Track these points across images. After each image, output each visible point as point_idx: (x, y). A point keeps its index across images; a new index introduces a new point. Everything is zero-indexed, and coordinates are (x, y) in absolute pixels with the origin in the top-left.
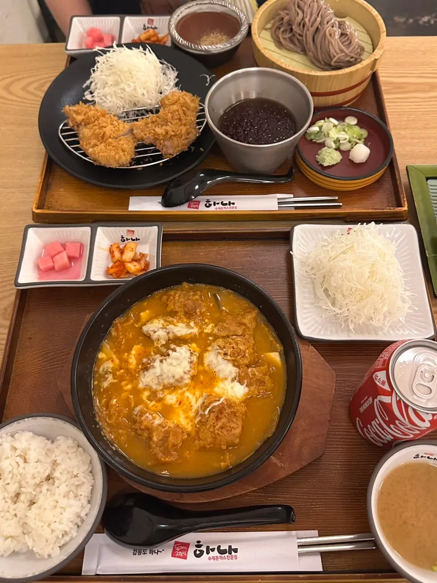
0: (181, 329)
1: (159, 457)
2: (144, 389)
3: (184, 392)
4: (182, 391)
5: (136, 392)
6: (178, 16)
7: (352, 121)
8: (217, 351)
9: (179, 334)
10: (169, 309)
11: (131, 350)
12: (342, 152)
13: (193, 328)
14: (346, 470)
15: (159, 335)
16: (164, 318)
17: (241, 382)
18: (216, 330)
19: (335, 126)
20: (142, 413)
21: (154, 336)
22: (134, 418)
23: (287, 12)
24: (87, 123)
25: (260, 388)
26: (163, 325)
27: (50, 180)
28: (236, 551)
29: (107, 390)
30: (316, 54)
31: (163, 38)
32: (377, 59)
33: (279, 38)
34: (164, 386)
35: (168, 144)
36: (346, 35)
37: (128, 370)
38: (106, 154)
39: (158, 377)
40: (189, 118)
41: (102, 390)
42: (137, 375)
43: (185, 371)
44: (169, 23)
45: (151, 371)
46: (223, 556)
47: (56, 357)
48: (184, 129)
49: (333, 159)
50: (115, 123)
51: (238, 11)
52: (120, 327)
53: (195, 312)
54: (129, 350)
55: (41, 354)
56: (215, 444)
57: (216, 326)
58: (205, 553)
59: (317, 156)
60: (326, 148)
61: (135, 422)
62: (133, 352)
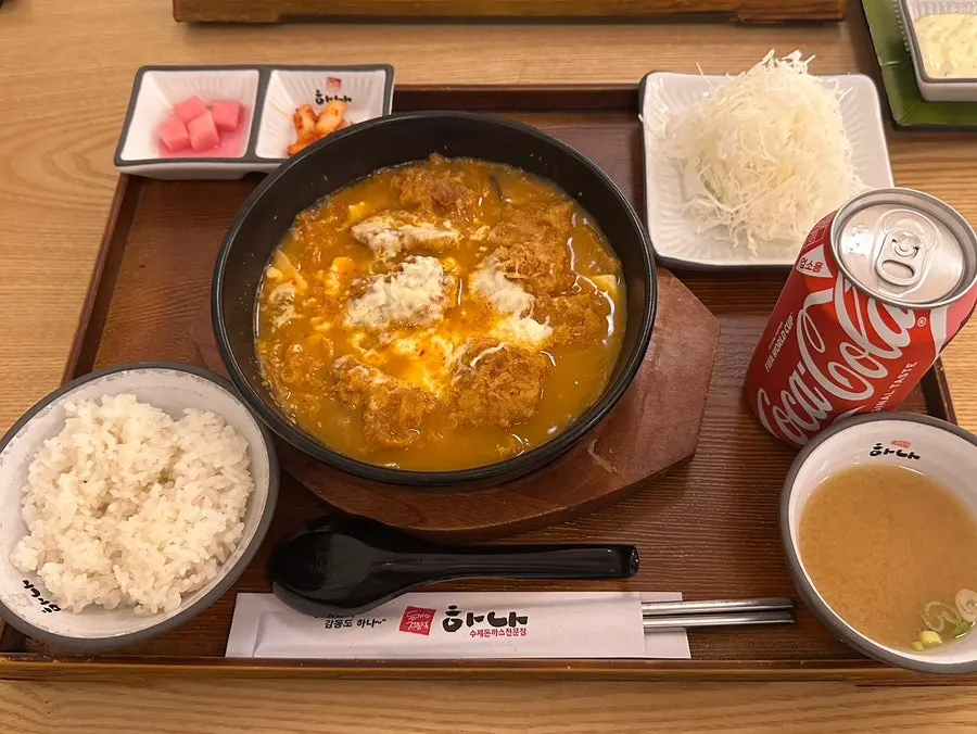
0: (426, 231)
1: (381, 438)
2: (356, 329)
3: (430, 336)
4: (425, 334)
5: (340, 334)
8: (494, 267)
9: (422, 238)
10: (403, 199)
11: (330, 264)
13: (448, 230)
14: (737, 492)
15: (383, 240)
16: (394, 213)
17: (539, 319)
18: (492, 234)
20: (349, 365)
21: (375, 242)
22: (334, 374)
25: (575, 329)
26: (391, 224)
28: (524, 620)
29: (282, 332)
34: (391, 323)
37: (324, 300)
39: (380, 307)
41: (273, 331)
42: (341, 306)
43: (434, 297)
45: (368, 298)
46: (499, 629)
47: (191, 298)
52: (311, 226)
53: (454, 204)
54: (326, 265)
55: (161, 292)
56: (487, 418)
57: (491, 229)
58: (465, 623)
61: (336, 380)
62: (334, 268)
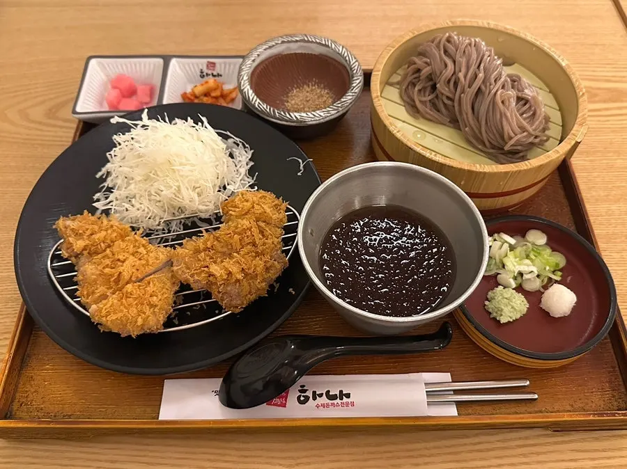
6: (254, 61)
7: (538, 238)
12: (527, 294)
19: (512, 248)
23: (425, 59)
24: (92, 252)
27: (29, 349)
30: (477, 132)
31: (231, 92)
32: (580, 143)
33: (414, 101)
35: (232, 292)
36: (527, 101)
38: (120, 315)
40: (270, 241)
44: (239, 72)
48: (259, 264)
49: (515, 309)
50: (142, 250)
51: (346, 54)
59: (487, 303)
60: (500, 288)
